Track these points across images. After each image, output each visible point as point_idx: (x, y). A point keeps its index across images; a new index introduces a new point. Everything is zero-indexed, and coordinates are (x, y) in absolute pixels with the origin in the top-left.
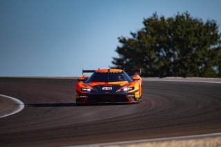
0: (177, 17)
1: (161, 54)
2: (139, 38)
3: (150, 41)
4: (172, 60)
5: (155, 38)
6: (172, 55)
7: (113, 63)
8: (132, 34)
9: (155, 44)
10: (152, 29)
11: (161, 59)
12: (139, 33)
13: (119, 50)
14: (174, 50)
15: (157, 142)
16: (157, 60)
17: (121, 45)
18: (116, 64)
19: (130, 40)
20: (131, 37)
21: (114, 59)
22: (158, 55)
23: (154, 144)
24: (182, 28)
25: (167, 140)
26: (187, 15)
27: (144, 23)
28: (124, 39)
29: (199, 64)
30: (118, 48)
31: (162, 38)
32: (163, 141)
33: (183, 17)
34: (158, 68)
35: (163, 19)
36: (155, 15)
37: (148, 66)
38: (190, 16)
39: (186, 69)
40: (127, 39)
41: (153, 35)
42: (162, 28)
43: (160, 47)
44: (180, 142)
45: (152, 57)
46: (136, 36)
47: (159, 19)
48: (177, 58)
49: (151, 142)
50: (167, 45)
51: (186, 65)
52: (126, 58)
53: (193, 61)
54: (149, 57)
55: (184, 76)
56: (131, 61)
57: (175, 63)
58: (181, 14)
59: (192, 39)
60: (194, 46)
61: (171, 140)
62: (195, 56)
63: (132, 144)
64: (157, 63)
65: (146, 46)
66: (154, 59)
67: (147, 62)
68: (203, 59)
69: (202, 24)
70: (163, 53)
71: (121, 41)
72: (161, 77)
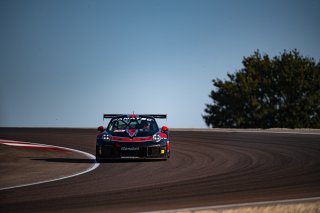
0: (284, 55)
1: (264, 100)
2: (237, 81)
3: (251, 85)
4: (278, 107)
5: (256, 81)
6: (279, 101)
7: (206, 111)
8: (229, 75)
9: (257, 88)
10: (253, 70)
11: (264, 106)
12: (238, 75)
13: (214, 96)
14: (280, 95)
15: (259, 206)
16: (259, 107)
17: (216, 89)
18: (210, 112)
19: (226, 82)
20: (229, 79)
21: (208, 106)
22: (261, 102)
23: (256, 208)
24: (290, 68)
25: (271, 204)
26: (296, 54)
27: (244, 63)
28: (220, 82)
29: (310, 112)
30: (213, 92)
31: (265, 81)
32: (266, 205)
33: (290, 56)
34: (260, 117)
35: (266, 58)
36: (257, 54)
37: (248, 115)
38: (300, 55)
39: (294, 118)
40: (223, 82)
41: (254, 78)
42: (266, 69)
43: (263, 92)
44: (286, 206)
45: (254, 104)
46: (235, 78)
47: (262, 58)
48: (283, 105)
49: (252, 206)
50: (270, 89)
51: (294, 114)
52: (221, 104)
53: (303, 109)
54: (250, 104)
55: (292, 126)
56: (227, 108)
57: (281, 111)
58: (288, 53)
59: (302, 83)
60: (304, 90)
61: (276, 204)
62: (305, 102)
63: (229, 208)
64: (258, 112)
65: (246, 90)
66: (256, 106)
67: (247, 110)
68: (315, 107)
69: (314, 64)
70: (266, 99)
71: (216, 85)
72: (264, 128)
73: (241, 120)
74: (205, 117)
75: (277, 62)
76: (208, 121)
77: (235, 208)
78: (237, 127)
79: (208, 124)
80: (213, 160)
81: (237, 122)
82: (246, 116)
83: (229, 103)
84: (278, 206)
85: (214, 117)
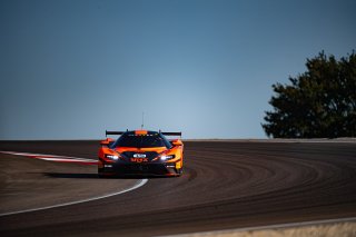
0: (352, 57)
1: (330, 106)
2: (300, 85)
3: (316, 90)
4: (346, 114)
5: (322, 85)
6: (347, 108)
7: (266, 119)
8: (291, 79)
9: (322, 93)
10: (318, 74)
11: (331, 113)
12: (301, 79)
13: (275, 102)
14: (349, 102)
15: (325, 225)
16: (325, 114)
17: (276, 95)
18: (270, 121)
19: (289, 88)
20: (291, 84)
21: (268, 113)
22: (327, 109)
23: (321, 227)
25: (338, 223)
27: (308, 65)
28: (281, 87)
30: (273, 98)
31: (332, 86)
32: (333, 224)
34: (327, 125)
35: (332, 59)
36: (322, 55)
37: (312, 123)
40: (285, 87)
41: (319, 81)
42: (332, 72)
43: (330, 97)
45: (319, 111)
46: (298, 83)
47: (328, 60)
48: (352, 112)
49: (317, 225)
50: (337, 94)
52: (282, 113)
54: (315, 111)
56: (289, 117)
57: (349, 118)
61: (343, 223)
64: (324, 120)
65: (311, 96)
66: (322, 113)
67: (312, 118)
70: (333, 106)
71: (276, 90)
72: (332, 137)
73: (304, 129)
74: (264, 126)
75: (344, 64)
76: (268, 130)
77: (297, 227)
78: (299, 137)
79: (269, 135)
80: (273, 173)
81: (300, 131)
82: (309, 124)
83: (291, 110)
84: (346, 225)
85: (275, 126)
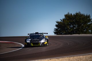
0: (76, 13)
1: (71, 26)
2: (63, 21)
3: (67, 22)
4: (75, 28)
5: (69, 21)
6: (75, 27)
7: (54, 30)
8: (61, 20)
9: (69, 23)
10: (67, 18)
12: (63, 19)
13: (56, 26)
14: (76, 25)
15: (69, 57)
16: (70, 28)
17: (57, 24)
18: (56, 31)
20: (61, 21)
21: (55, 29)
22: (70, 27)
23: (68, 58)
24: (78, 17)
25: (73, 56)
26: (80, 13)
27: (65, 16)
28: (58, 22)
29: (84, 30)
30: (56, 25)
31: (71, 21)
32: (71, 57)
33: (78, 13)
34: (70, 31)
35: (71, 14)
36: (68, 13)
37: (67, 31)
38: (81, 13)
39: (80, 31)
40: (59, 22)
41: (68, 20)
42: (71, 18)
43: (71, 24)
44: (77, 57)
45: (68, 28)
47: (70, 15)
48: (77, 28)
49: (67, 57)
50: (73, 23)
51: (80, 30)
52: (59, 28)
53: (82, 29)
55: (79, 34)
56: (60, 29)
57: (76, 29)
58: (77, 13)
59: (82, 21)
60: (82, 23)
61: (74, 56)
62: (83, 27)
63: (61, 58)
64: (70, 30)
65: (66, 24)
66: (69, 28)
67: (66, 30)
68: (86, 28)
69: (85, 15)
70: (72, 26)
71: (57, 23)
72: (71, 34)
73: (64, 32)
74: (54, 32)
75: (74, 15)
76: (55, 33)
77: (63, 58)
78: (63, 35)
79: (55, 34)
80: (56, 44)
81: (63, 33)
82: (66, 31)
83: (61, 28)
84: (75, 57)
85: (57, 32)
